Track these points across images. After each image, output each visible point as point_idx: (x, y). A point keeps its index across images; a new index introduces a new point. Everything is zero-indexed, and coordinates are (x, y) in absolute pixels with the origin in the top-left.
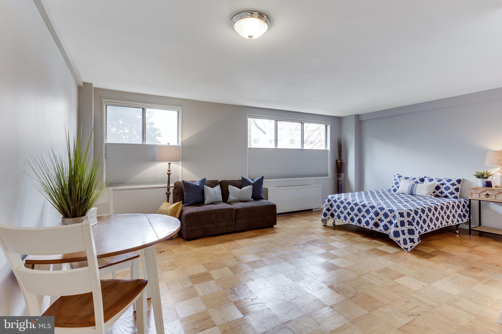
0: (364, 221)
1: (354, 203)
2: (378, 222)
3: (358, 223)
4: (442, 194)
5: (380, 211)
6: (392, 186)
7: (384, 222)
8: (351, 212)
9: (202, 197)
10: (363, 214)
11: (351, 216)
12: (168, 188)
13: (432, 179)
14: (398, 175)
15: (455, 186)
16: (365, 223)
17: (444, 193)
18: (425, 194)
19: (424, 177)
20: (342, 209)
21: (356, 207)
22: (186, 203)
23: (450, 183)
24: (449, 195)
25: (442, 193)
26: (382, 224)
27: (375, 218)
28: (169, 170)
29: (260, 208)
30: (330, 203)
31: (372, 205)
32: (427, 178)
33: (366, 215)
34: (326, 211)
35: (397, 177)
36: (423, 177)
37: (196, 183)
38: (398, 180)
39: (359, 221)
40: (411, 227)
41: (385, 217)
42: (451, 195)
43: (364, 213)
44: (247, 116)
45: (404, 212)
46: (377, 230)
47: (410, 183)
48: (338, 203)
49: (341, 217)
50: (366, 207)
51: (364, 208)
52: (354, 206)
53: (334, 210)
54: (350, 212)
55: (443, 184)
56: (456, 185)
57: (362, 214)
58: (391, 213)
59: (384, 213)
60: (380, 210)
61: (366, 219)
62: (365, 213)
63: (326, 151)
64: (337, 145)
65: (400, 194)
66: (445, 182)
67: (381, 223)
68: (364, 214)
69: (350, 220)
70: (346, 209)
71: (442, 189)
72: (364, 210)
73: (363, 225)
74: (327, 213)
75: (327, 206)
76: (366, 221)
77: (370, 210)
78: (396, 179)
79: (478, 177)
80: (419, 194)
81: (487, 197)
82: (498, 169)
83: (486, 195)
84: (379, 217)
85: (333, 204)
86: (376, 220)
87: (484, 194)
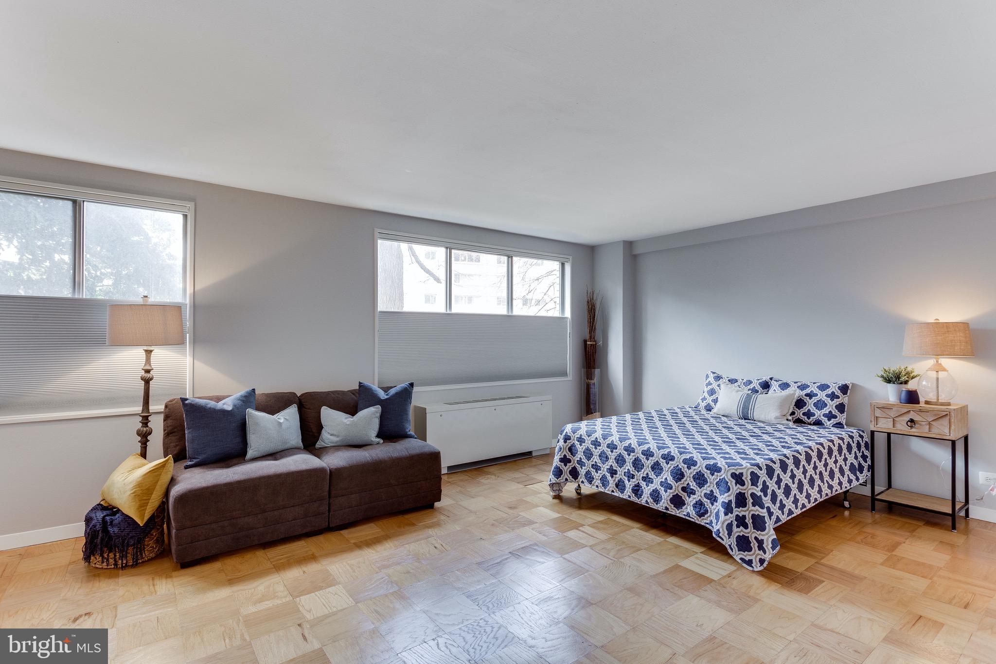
0: (647, 490)
1: (624, 446)
2: (682, 494)
3: (633, 495)
4: (809, 418)
5: (686, 469)
6: (701, 398)
7: (695, 496)
8: (618, 469)
9: (238, 440)
10: (645, 473)
11: (618, 477)
12: (143, 417)
13: (786, 383)
14: (714, 373)
15: (837, 400)
16: (650, 495)
17: (814, 415)
18: (775, 418)
19: (768, 378)
20: (596, 459)
21: (629, 455)
22: (191, 459)
23: (826, 393)
24: (824, 420)
25: (809, 414)
26: (691, 499)
27: (673, 485)
28: (148, 368)
29: (396, 463)
30: (569, 443)
31: (666, 453)
32: (775, 382)
33: (652, 475)
34: (559, 463)
35: (711, 378)
36: (766, 378)
37: (224, 404)
38: (715, 385)
39: (637, 490)
40: (759, 511)
41: (699, 483)
42: (829, 420)
43: (647, 470)
44: (377, 235)
45: (744, 471)
46: (679, 513)
47: (741, 393)
48: (588, 444)
49: (593, 478)
50: (653, 456)
51: (648, 459)
52: (625, 452)
53: (578, 461)
54: (615, 466)
55: (810, 395)
56: (838, 397)
57: (642, 474)
58: (713, 475)
59: (697, 473)
60: (686, 466)
61: (652, 487)
62: (651, 471)
63: (562, 319)
64: (586, 307)
65: (721, 416)
66: (816, 390)
67: (687, 498)
68: (647, 474)
69: (615, 486)
70: (605, 459)
71: (810, 405)
72: (648, 463)
73: (647, 501)
74: (562, 467)
75: (563, 452)
76: (653, 491)
77: (662, 464)
78: (709, 384)
79: (889, 381)
80: (762, 418)
81: (911, 427)
82: (931, 362)
83: (909, 421)
84: (683, 484)
85: (575, 446)
86: (676, 489)
87: (904, 420)
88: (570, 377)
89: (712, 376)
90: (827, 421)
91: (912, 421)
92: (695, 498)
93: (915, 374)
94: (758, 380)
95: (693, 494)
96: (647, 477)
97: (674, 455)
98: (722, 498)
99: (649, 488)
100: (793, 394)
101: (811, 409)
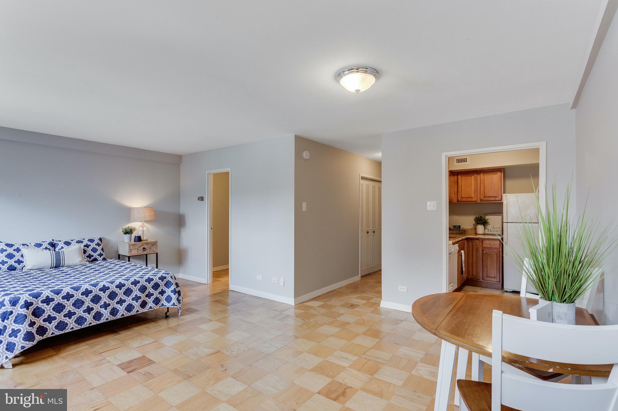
0: (122, 308)
1: (98, 288)
2: (146, 299)
3: (111, 316)
5: (148, 284)
8: (95, 306)
10: (119, 298)
11: (94, 312)
13: (67, 242)
15: (100, 246)
16: (125, 310)
19: (51, 240)
20: (69, 308)
21: (104, 292)
23: (94, 244)
27: (141, 296)
31: (133, 281)
32: (58, 242)
33: (124, 298)
39: (113, 312)
41: (155, 289)
49: (66, 324)
50: (124, 286)
52: (100, 292)
54: (92, 305)
55: (87, 246)
57: (116, 300)
58: (162, 281)
59: (154, 284)
61: (125, 304)
62: (123, 295)
66: (89, 243)
67: (149, 299)
70: (80, 305)
72: (121, 291)
73: (122, 314)
78: (5, 251)
79: (125, 233)
81: (144, 251)
91: (144, 248)
93: (135, 228)
95: (152, 296)
96: (121, 300)
100: (77, 247)
101: (91, 253)
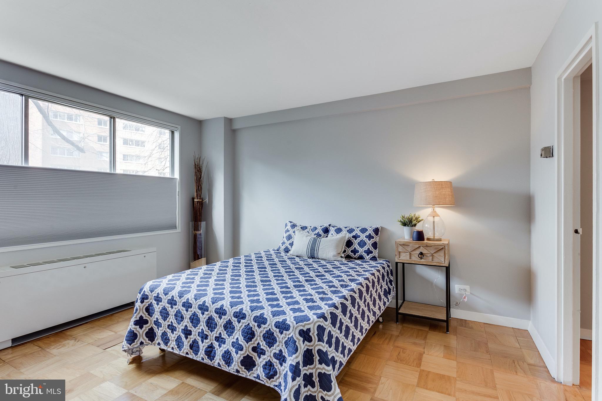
0: (219, 352)
1: (198, 304)
2: (253, 355)
3: (206, 357)
4: (355, 254)
5: (257, 328)
6: (281, 242)
7: (265, 357)
8: (193, 329)
10: (218, 333)
11: (192, 338)
13: (340, 228)
14: (291, 222)
15: (373, 240)
16: (222, 357)
17: (358, 252)
18: (333, 257)
19: (328, 225)
20: (172, 319)
21: (203, 314)
23: (365, 235)
24: (365, 255)
25: (355, 251)
26: (261, 359)
27: (244, 346)
30: (146, 303)
31: (238, 310)
32: (332, 228)
33: (224, 335)
34: (134, 326)
35: (289, 227)
36: (326, 225)
38: (291, 232)
39: (210, 352)
41: (269, 343)
42: (368, 255)
43: (220, 330)
45: (311, 326)
46: (250, 376)
47: (309, 238)
48: (164, 303)
49: (169, 340)
50: (225, 314)
51: (220, 318)
52: (199, 311)
53: (155, 321)
54: (190, 327)
55: (355, 237)
56: (373, 238)
57: (215, 334)
58: (282, 333)
59: (267, 331)
60: (256, 324)
61: (224, 348)
62: (223, 330)
63: (172, 179)
64: (193, 170)
65: (295, 257)
66: (359, 233)
67: (258, 358)
68: (220, 334)
69: (189, 348)
70: (180, 319)
71: (356, 246)
72: (221, 322)
73: (219, 363)
74: (136, 331)
75: (139, 313)
76: (225, 352)
77: (234, 322)
78: (288, 231)
79: (405, 224)
80: (324, 257)
81: (421, 258)
82: (429, 210)
83: (420, 254)
84: (254, 343)
85: (152, 306)
86: (246, 350)
87: (416, 253)
88: (179, 230)
89: (289, 224)
90: (366, 256)
91: (421, 254)
92: (265, 359)
93: (420, 219)
94: (321, 226)
95: (263, 355)
96: (220, 336)
97: (246, 313)
98: (291, 360)
99: (221, 348)
100: (345, 236)
101: (356, 247)
